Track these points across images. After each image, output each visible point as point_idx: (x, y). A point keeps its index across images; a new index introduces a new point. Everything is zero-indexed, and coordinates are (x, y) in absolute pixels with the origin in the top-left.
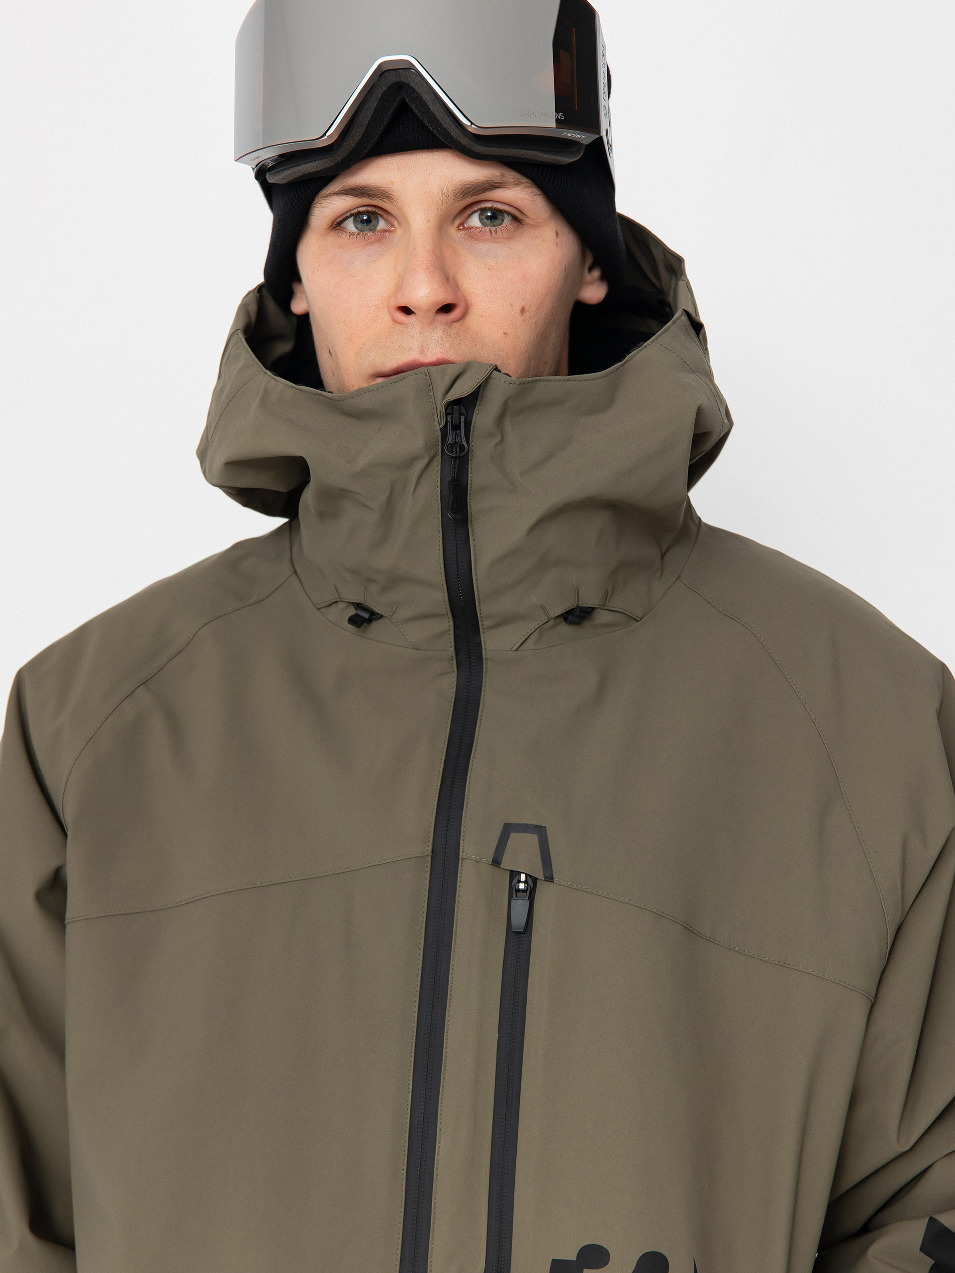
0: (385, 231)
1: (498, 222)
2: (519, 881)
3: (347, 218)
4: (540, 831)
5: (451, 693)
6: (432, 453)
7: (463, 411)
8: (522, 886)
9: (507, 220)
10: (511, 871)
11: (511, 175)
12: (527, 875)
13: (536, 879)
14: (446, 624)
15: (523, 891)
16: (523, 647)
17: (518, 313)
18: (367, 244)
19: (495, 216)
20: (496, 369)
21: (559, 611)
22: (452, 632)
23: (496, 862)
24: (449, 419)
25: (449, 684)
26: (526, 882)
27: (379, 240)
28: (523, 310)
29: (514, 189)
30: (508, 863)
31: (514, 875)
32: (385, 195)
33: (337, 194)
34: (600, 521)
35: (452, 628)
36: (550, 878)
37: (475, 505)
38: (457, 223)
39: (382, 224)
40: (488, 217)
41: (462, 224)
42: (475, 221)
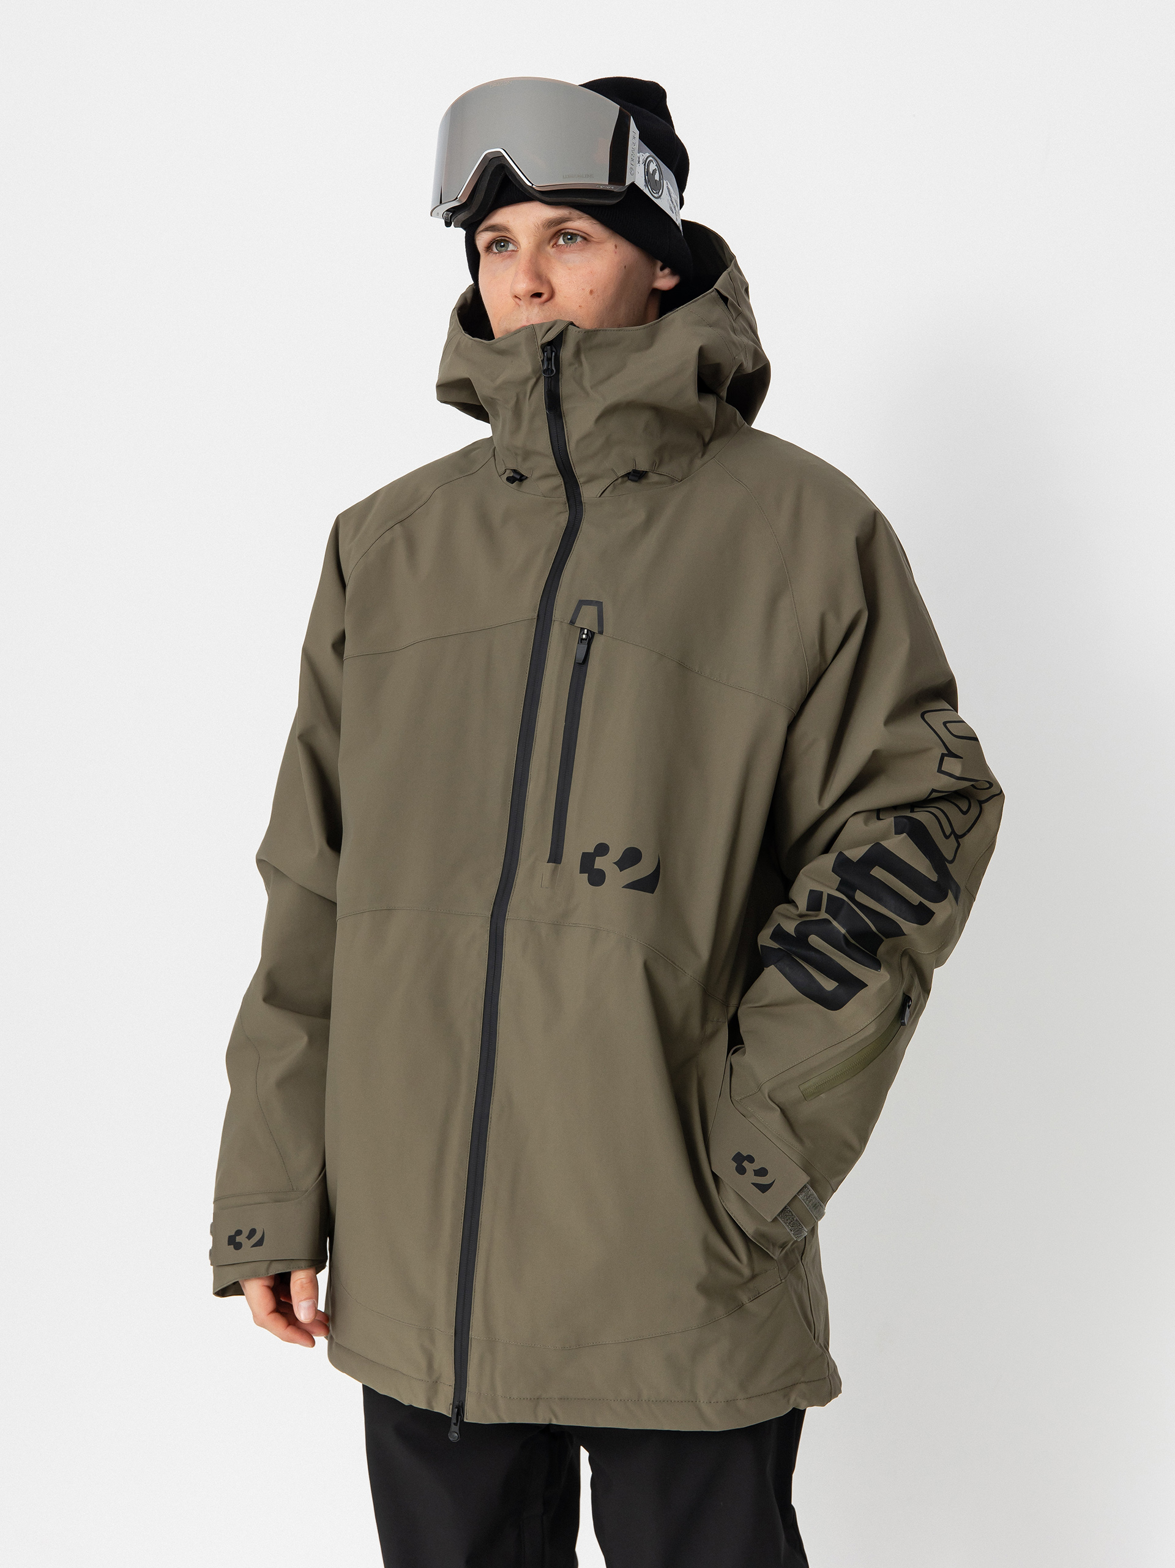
0: (513, 251)
1: (573, 241)
2: (584, 634)
3: (492, 244)
4: (599, 605)
5: (564, 524)
6: (538, 375)
7: (554, 349)
8: (584, 636)
9: (579, 239)
10: (581, 628)
11: (576, 213)
12: (588, 630)
13: (594, 633)
14: (559, 480)
15: (585, 639)
16: (602, 495)
17: (588, 293)
18: (503, 259)
19: (571, 237)
20: (572, 324)
21: (623, 473)
22: (563, 486)
23: (572, 622)
24: (545, 355)
25: (564, 519)
26: (587, 634)
27: (510, 256)
28: (591, 292)
29: (578, 221)
30: (578, 624)
31: (582, 629)
32: (505, 229)
33: (482, 231)
34: (645, 417)
35: (563, 483)
36: (601, 632)
37: (566, 406)
38: (551, 244)
39: (511, 247)
40: (569, 239)
41: (556, 244)
42: (561, 242)
